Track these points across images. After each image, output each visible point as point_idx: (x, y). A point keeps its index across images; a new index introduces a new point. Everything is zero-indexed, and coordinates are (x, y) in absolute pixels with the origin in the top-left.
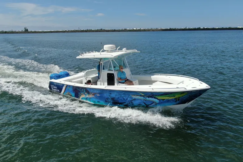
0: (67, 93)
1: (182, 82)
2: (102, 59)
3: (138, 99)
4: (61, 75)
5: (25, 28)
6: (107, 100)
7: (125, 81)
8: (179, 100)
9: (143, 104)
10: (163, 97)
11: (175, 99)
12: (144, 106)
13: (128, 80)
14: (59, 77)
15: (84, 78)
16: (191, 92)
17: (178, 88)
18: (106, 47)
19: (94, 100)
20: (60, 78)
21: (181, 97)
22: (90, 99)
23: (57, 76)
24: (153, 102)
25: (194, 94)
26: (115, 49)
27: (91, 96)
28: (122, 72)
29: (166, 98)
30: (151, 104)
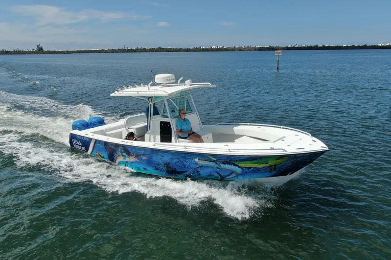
0: (97, 154)
1: (282, 139)
2: (151, 98)
3: (207, 167)
4: (91, 123)
5: (38, 46)
6: (157, 166)
7: (189, 135)
8: (275, 169)
9: (217, 175)
10: (249, 163)
11: (268, 167)
12: (217, 177)
13: (193, 133)
14: (86, 126)
15: (125, 128)
16: (295, 156)
17: (272, 149)
18: (159, 78)
19: (138, 166)
20: (88, 128)
21: (278, 165)
22: (131, 164)
23: (83, 125)
24: (232, 172)
25: (300, 159)
26: (174, 81)
27: (133, 159)
28: (185, 120)
29: (254, 165)
30: (229, 175)
